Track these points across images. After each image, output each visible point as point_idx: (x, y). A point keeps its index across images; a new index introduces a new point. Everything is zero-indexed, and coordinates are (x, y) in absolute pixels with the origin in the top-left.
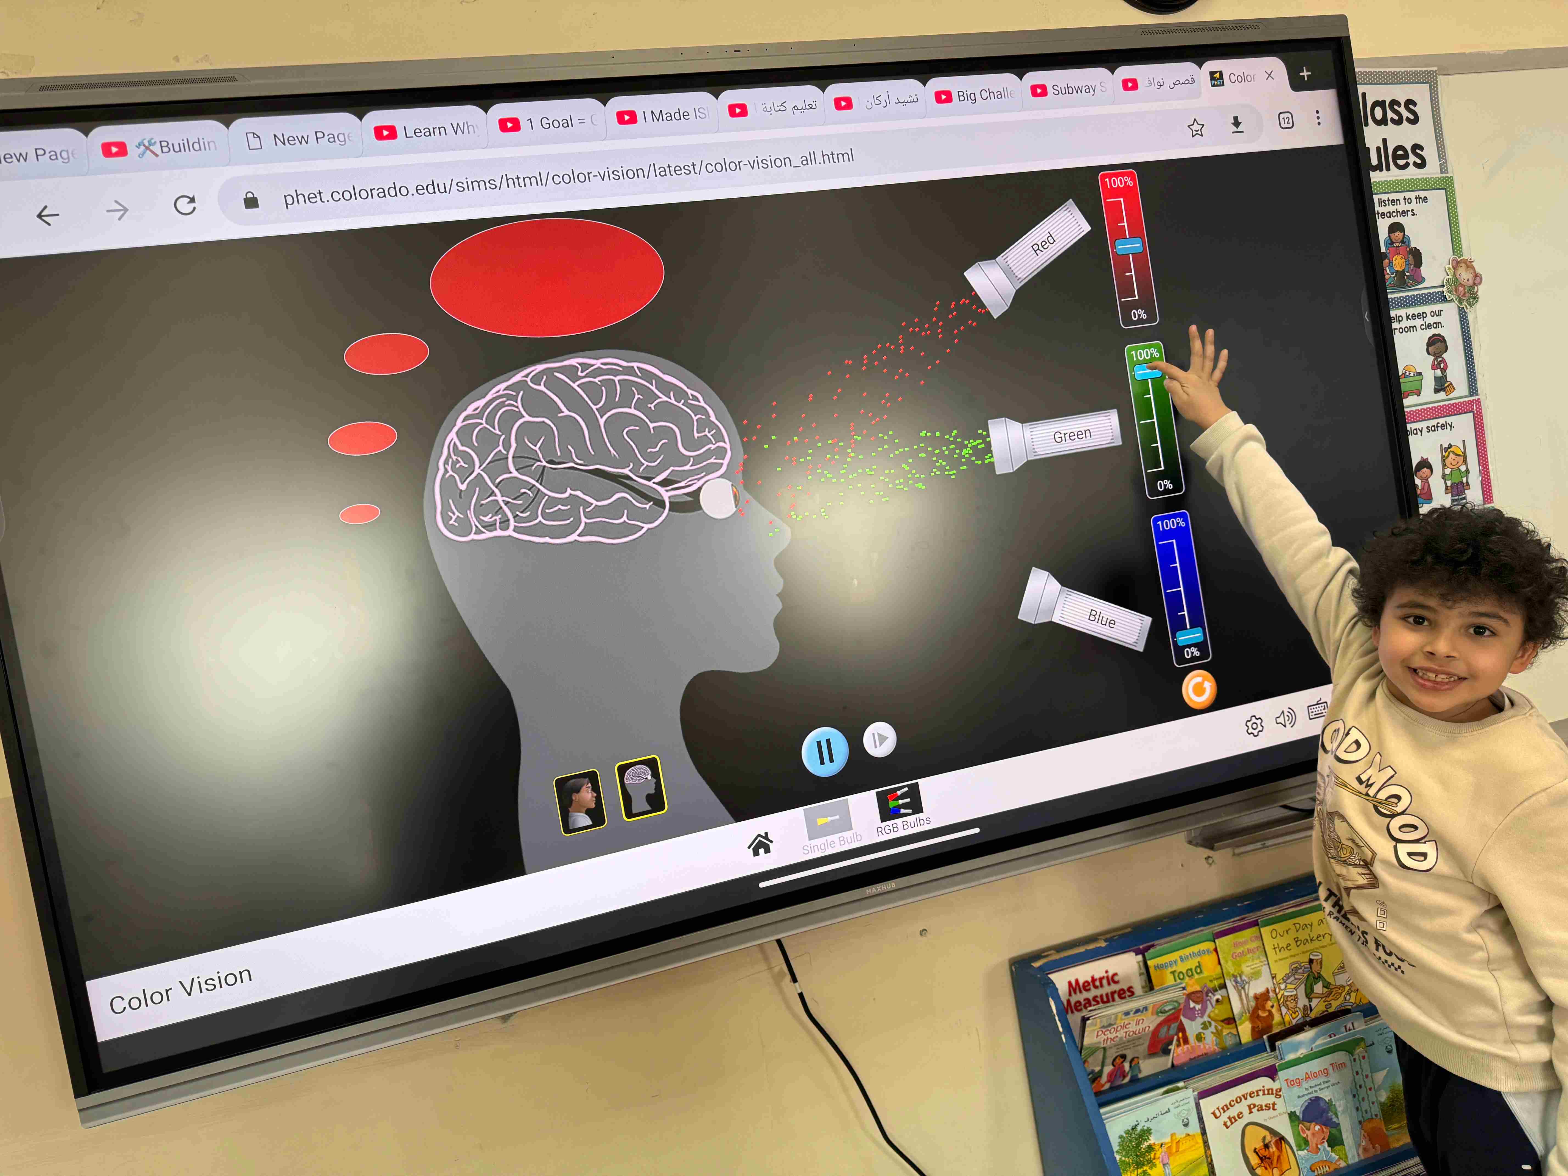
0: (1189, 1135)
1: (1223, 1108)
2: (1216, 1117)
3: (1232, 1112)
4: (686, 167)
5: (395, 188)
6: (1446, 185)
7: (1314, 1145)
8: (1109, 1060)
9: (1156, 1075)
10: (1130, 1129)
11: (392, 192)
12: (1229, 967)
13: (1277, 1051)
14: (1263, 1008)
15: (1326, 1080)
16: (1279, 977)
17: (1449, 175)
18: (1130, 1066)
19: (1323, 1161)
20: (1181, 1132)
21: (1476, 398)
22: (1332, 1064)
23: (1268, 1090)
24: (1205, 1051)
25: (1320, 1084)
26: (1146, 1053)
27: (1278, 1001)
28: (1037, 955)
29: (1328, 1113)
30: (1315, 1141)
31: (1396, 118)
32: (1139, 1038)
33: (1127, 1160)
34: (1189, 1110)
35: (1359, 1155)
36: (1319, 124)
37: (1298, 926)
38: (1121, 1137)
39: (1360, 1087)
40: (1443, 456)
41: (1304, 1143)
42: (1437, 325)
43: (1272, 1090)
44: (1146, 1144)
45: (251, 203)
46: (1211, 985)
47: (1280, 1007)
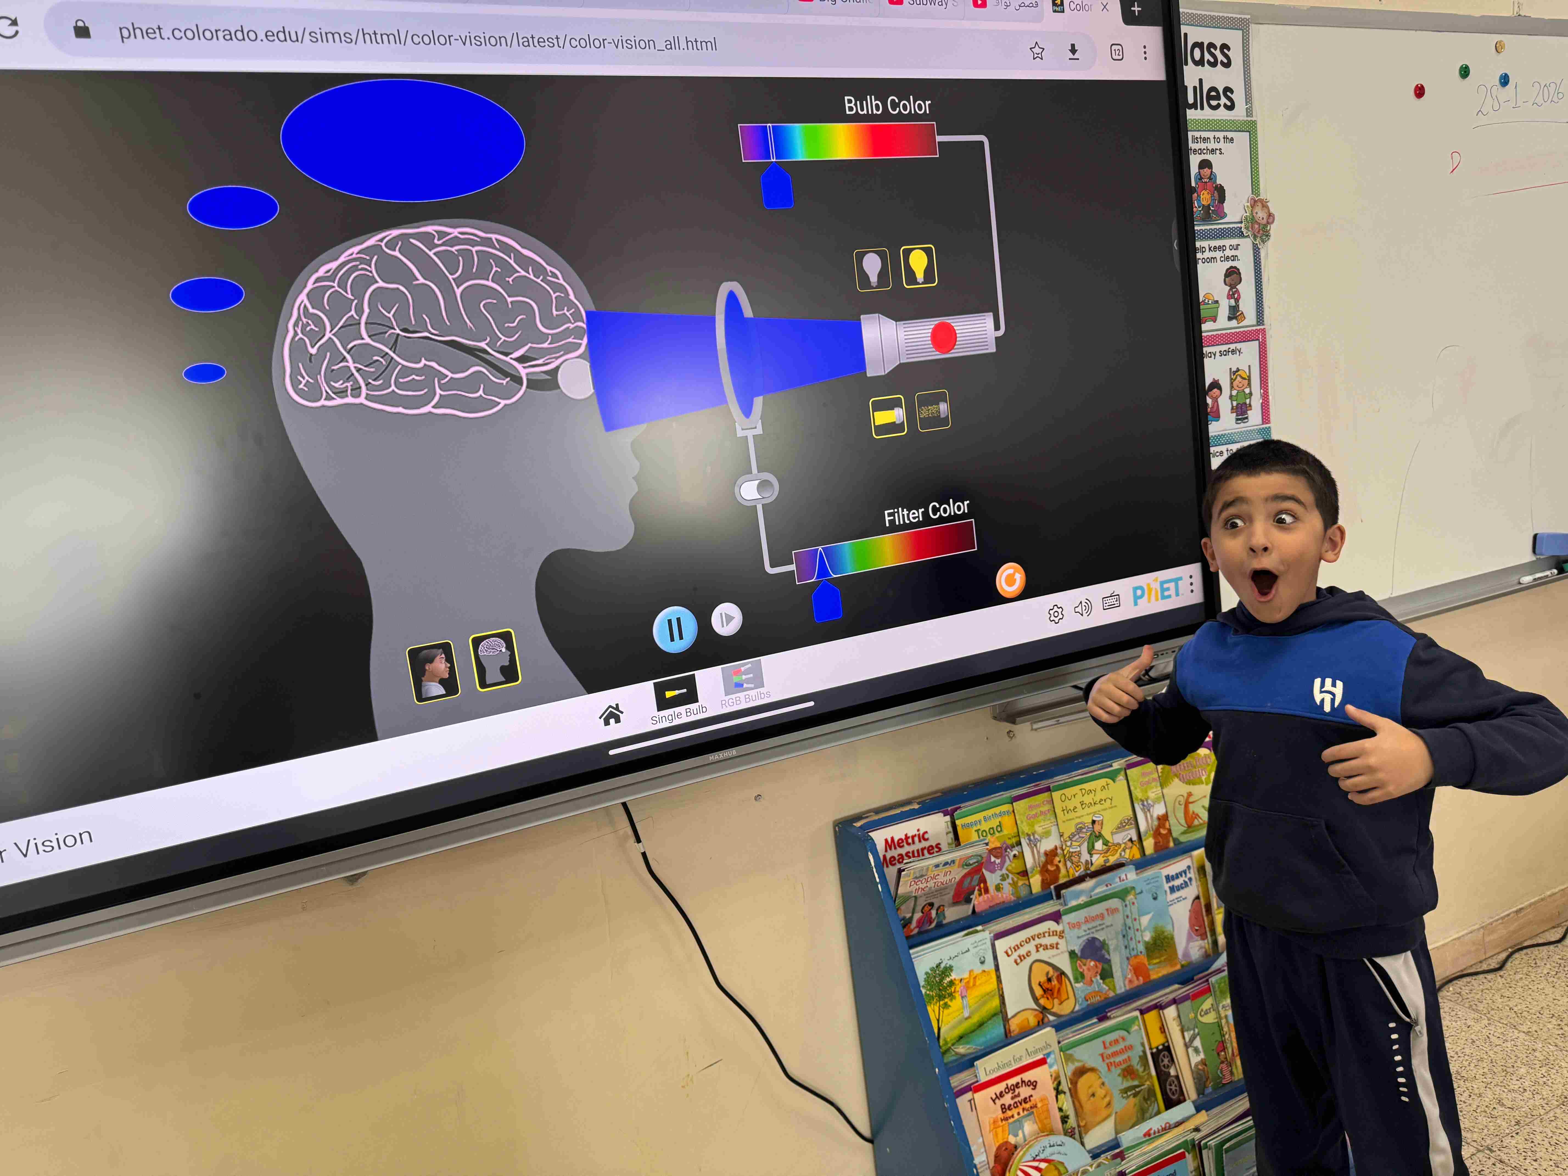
0: (984, 971)
1: (1014, 948)
2: (1009, 956)
3: (1022, 951)
4: (550, 40)
5: (242, 31)
6: (1250, 128)
7: (1089, 979)
8: (919, 908)
9: (957, 921)
10: (935, 966)
11: (239, 35)
12: (1024, 828)
13: (1062, 899)
14: (1052, 863)
15: (1101, 922)
16: (1066, 836)
17: (1253, 119)
18: (937, 913)
19: (1095, 992)
20: (978, 969)
21: (1262, 327)
22: (1107, 910)
23: (1053, 932)
24: (1002, 900)
25: (1096, 927)
26: (951, 901)
27: (1065, 856)
28: (858, 817)
29: (1101, 951)
30: (1089, 976)
31: (1212, 60)
32: (946, 888)
33: (931, 993)
34: (985, 950)
35: (1125, 986)
36: (1146, 58)
37: (1084, 791)
38: (927, 973)
39: (1130, 928)
40: (1231, 379)
41: (1080, 977)
42: (1234, 258)
43: (1056, 932)
44: (948, 979)
45: (82, 32)
46: (1009, 842)
47: (1065, 862)
